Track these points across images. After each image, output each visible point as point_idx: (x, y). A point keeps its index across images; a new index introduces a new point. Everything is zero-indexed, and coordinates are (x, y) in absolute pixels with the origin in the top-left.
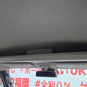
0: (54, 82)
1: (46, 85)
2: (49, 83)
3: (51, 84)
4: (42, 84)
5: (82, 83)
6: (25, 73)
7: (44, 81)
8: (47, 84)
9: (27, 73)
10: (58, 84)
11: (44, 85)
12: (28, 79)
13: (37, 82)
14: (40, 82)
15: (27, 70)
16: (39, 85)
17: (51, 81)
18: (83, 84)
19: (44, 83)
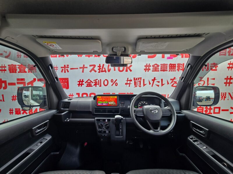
0: (101, 80)
1: (91, 84)
2: (95, 81)
3: (97, 82)
4: (86, 83)
5: (128, 78)
6: (62, 71)
7: (89, 79)
8: (93, 83)
9: (65, 72)
10: (104, 81)
11: (89, 84)
12: (67, 79)
13: (80, 82)
14: (84, 81)
15: (64, 69)
16: (82, 84)
17: (97, 79)
18: (129, 80)
19: (89, 81)
